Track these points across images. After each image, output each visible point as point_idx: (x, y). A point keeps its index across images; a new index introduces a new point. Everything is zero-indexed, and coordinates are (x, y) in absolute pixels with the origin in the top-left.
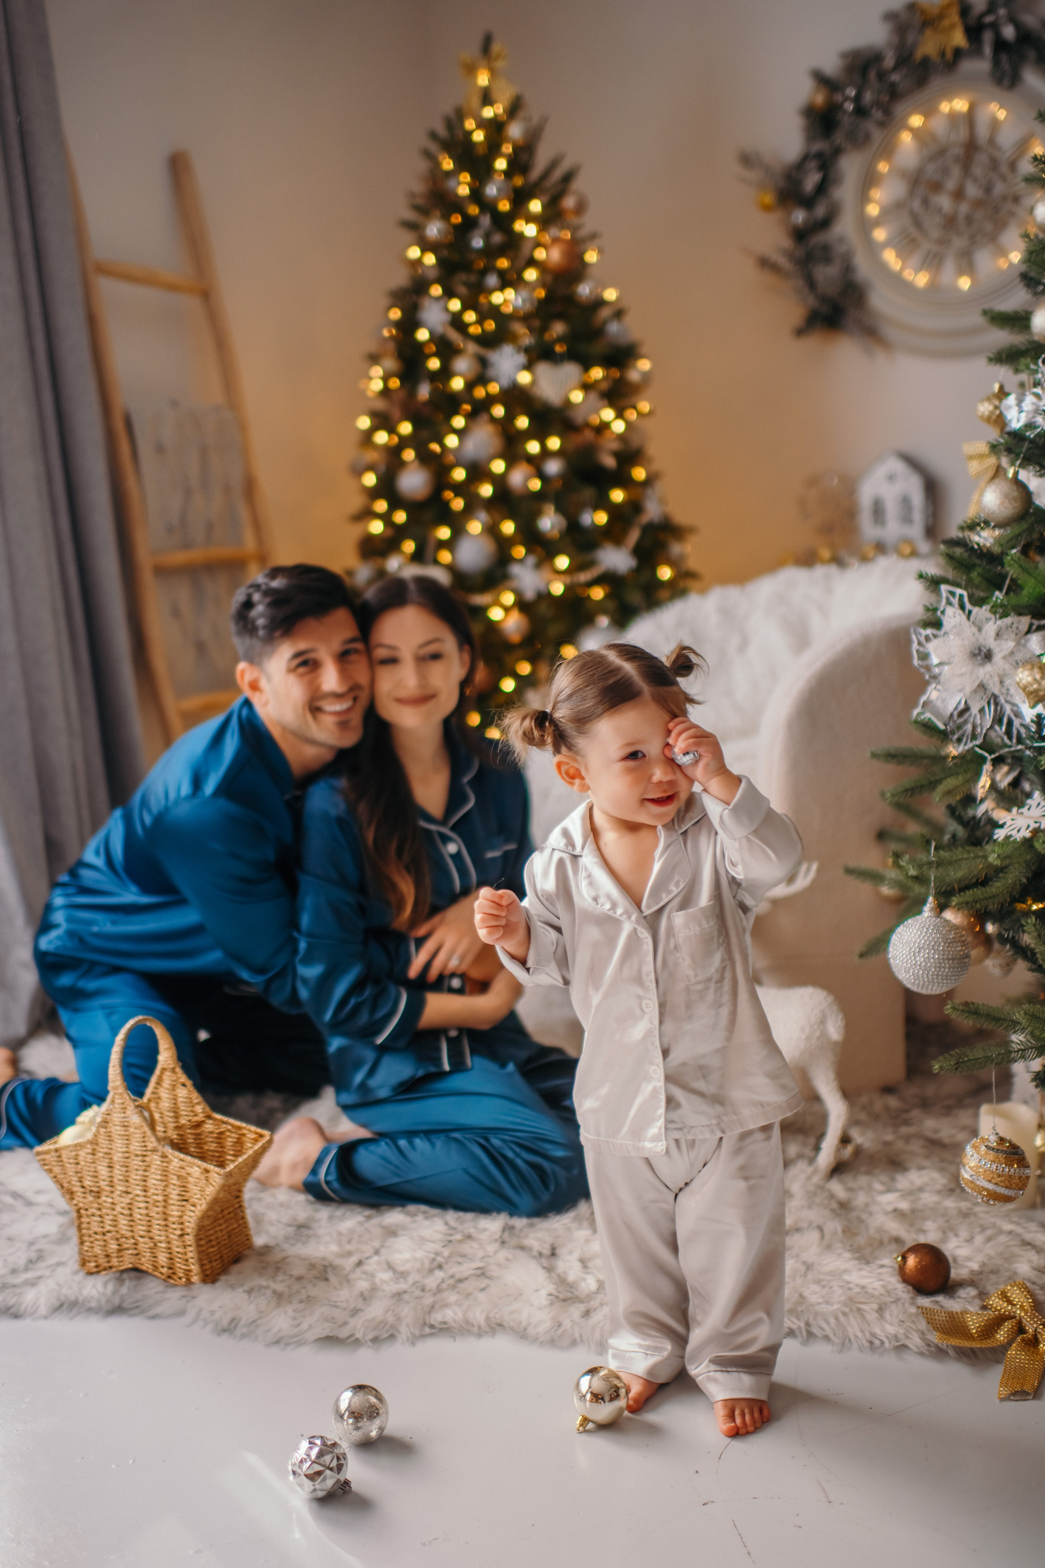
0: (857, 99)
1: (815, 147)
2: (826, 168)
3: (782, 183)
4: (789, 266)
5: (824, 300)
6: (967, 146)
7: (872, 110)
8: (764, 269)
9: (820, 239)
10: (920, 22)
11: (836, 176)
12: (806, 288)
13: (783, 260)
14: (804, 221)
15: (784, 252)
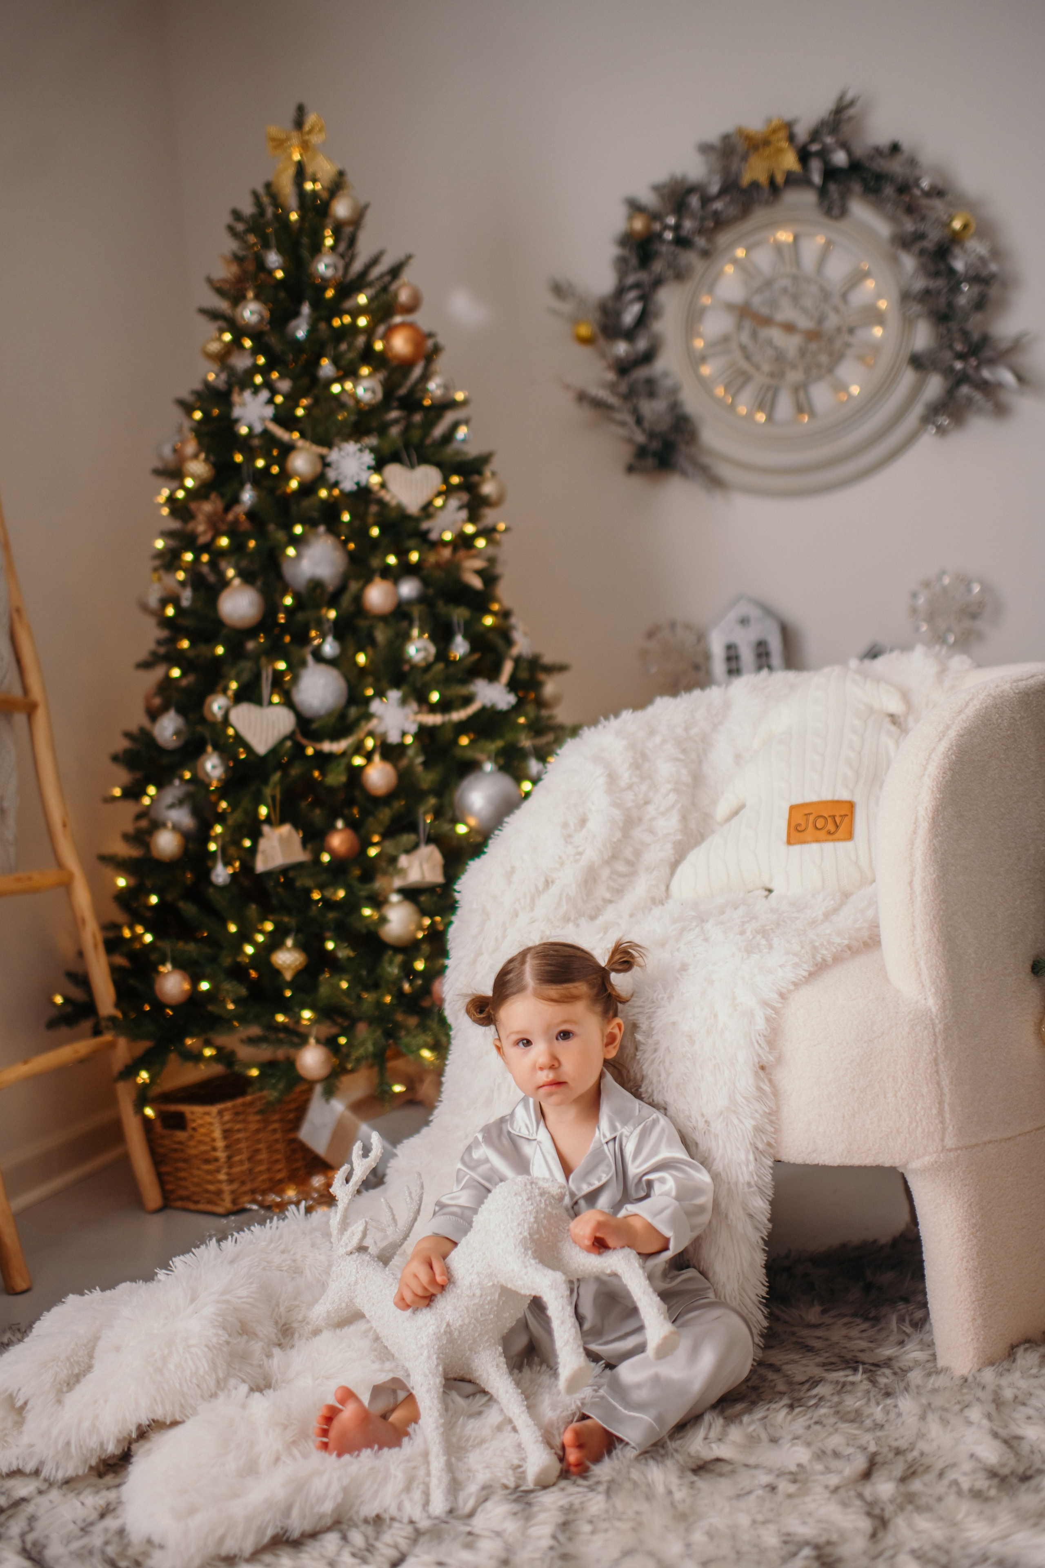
0: (677, 228)
1: (631, 279)
2: (646, 298)
3: (597, 315)
4: (612, 400)
5: (652, 435)
6: (794, 277)
7: (695, 239)
8: (583, 405)
9: (642, 372)
10: (745, 148)
11: (655, 308)
12: (631, 422)
13: (604, 394)
14: (627, 354)
15: (605, 385)
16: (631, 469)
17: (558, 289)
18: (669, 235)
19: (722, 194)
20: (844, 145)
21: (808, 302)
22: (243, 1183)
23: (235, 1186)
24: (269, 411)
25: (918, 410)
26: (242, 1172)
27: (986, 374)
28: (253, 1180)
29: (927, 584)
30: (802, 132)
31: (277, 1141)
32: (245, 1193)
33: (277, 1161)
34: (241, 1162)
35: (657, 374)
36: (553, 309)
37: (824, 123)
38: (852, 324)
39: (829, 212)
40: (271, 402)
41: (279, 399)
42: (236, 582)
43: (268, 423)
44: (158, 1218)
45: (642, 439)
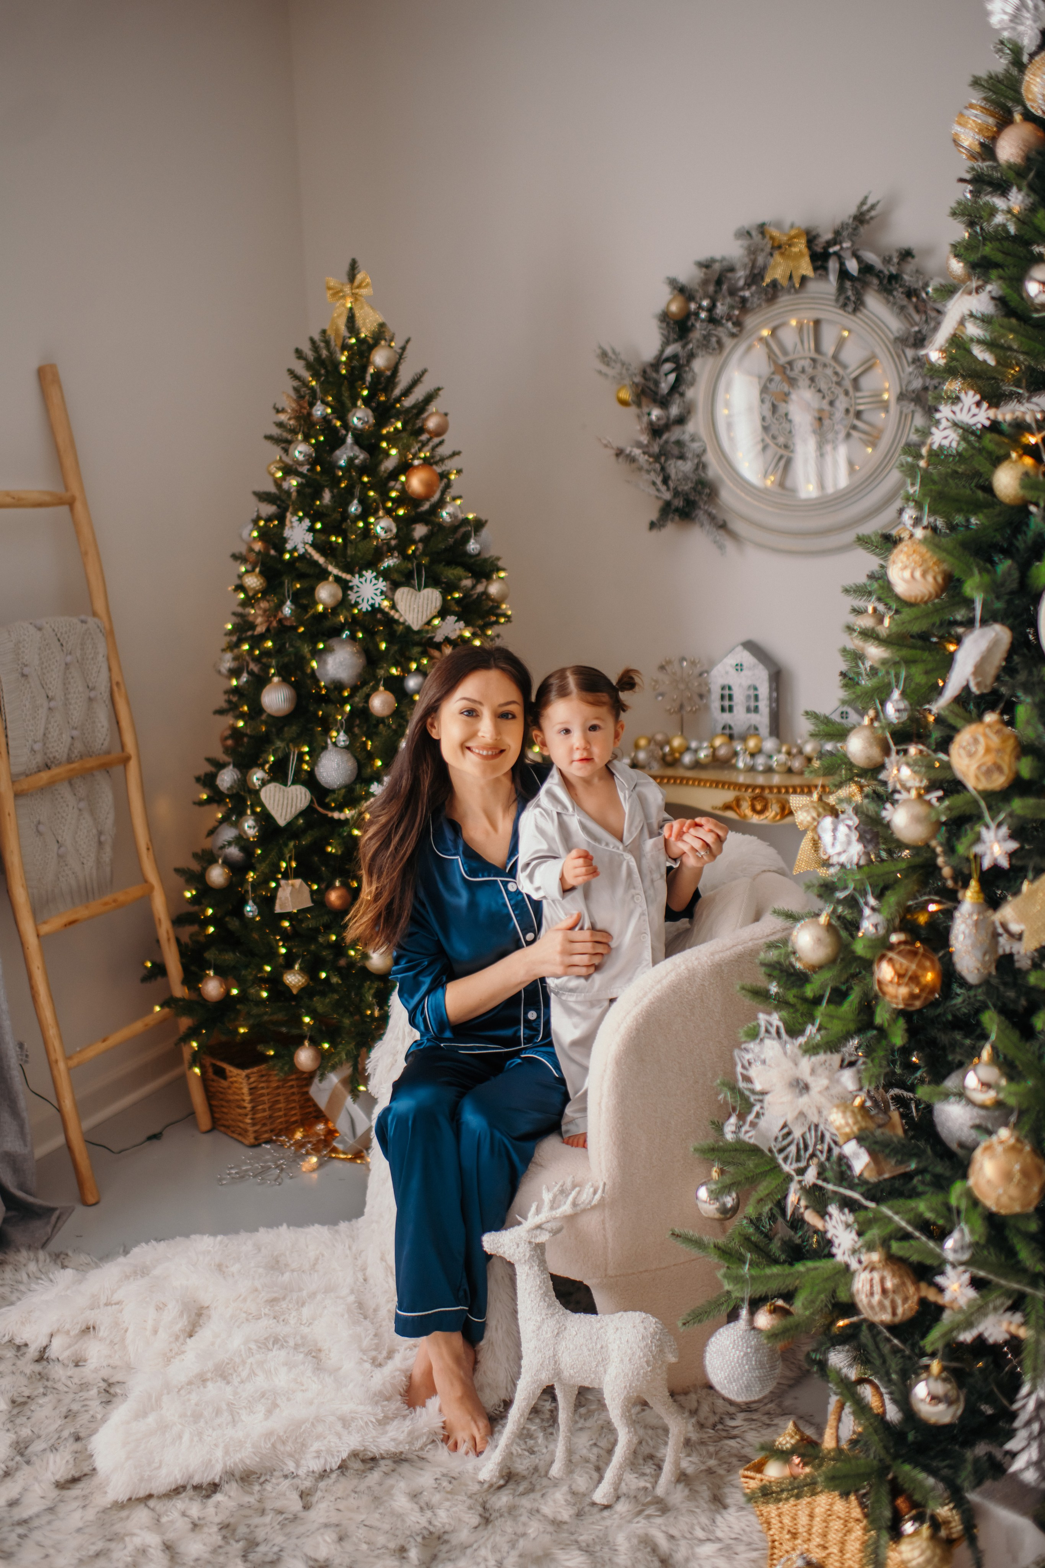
0: (711, 309)
1: (670, 351)
2: (681, 370)
3: (637, 379)
5: (676, 494)
6: (814, 360)
7: (724, 321)
8: (621, 459)
9: (675, 434)
10: (769, 246)
11: (688, 377)
12: (659, 481)
13: (637, 452)
14: (658, 419)
15: (639, 445)
16: (652, 525)
17: (604, 355)
18: (703, 315)
19: (748, 285)
22: (264, 1125)
23: (256, 1128)
24: (309, 537)
26: (265, 1118)
28: (272, 1123)
30: (822, 237)
31: (293, 1094)
32: (266, 1132)
33: (292, 1108)
34: (264, 1110)
35: (686, 437)
36: (600, 372)
37: (844, 226)
38: (861, 408)
39: (844, 306)
40: (311, 529)
41: (319, 526)
42: (276, 679)
43: (307, 547)
44: (208, 1138)
45: (667, 496)
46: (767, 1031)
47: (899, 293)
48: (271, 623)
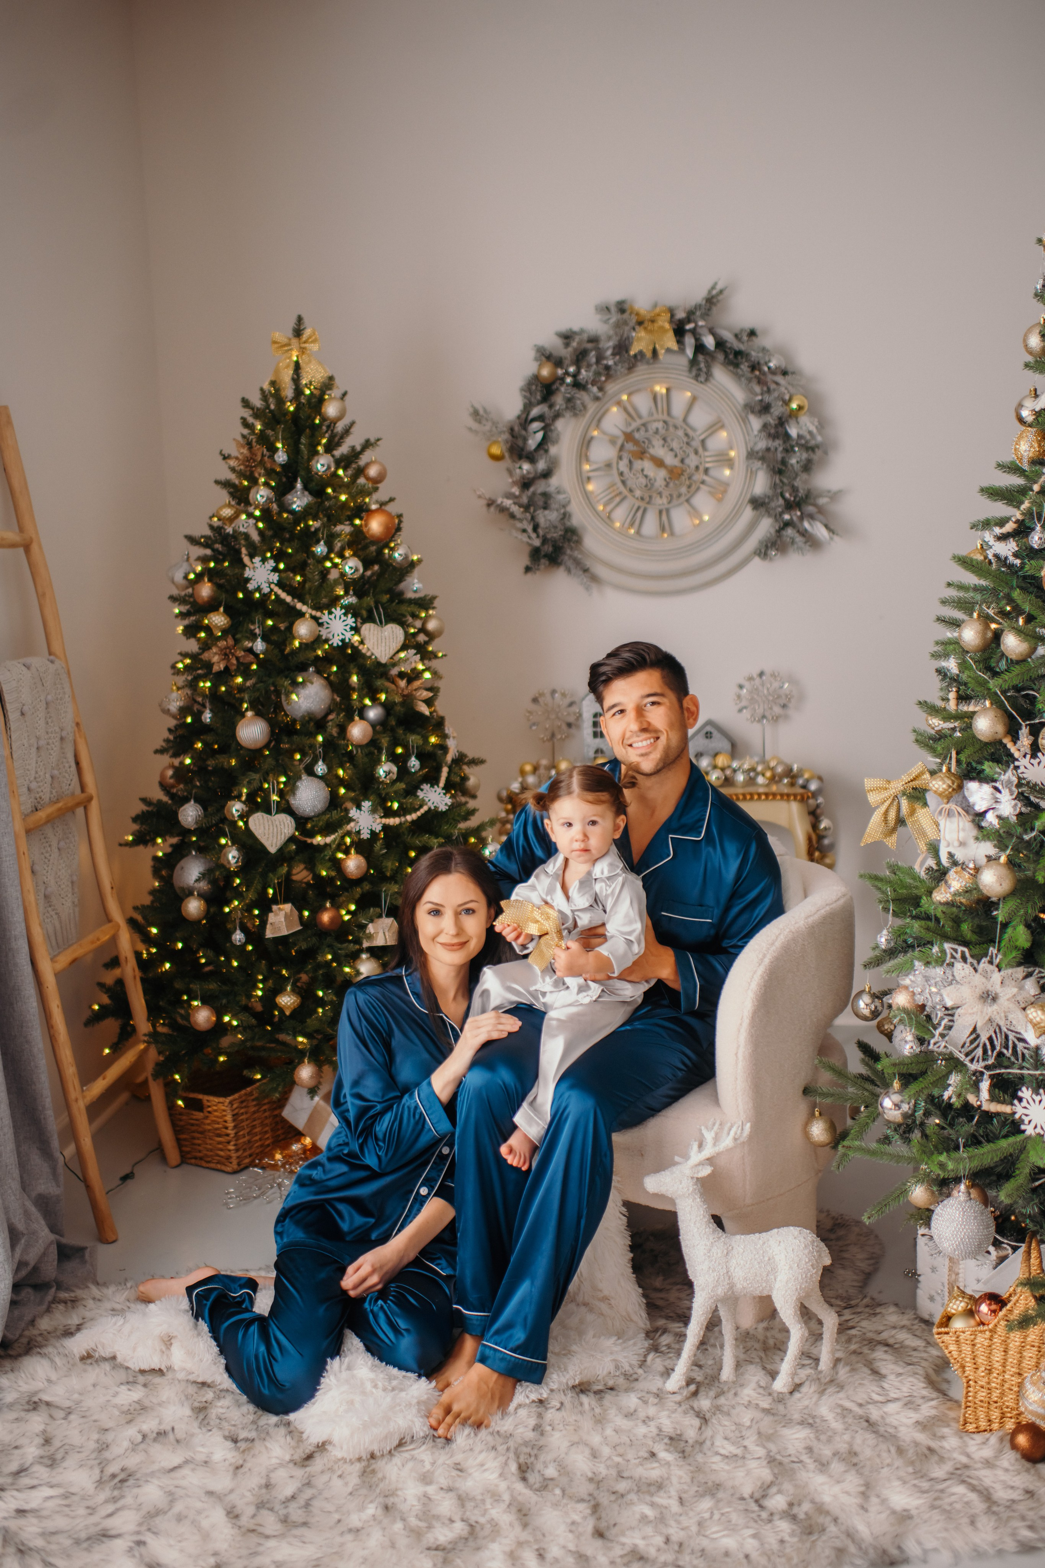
0: (575, 376)
1: (535, 412)
2: (547, 429)
3: (506, 436)
4: (515, 509)
5: (545, 541)
6: (665, 422)
7: (590, 386)
8: (492, 509)
9: (540, 487)
10: (634, 321)
11: (553, 435)
12: (530, 529)
13: (508, 503)
14: (528, 472)
15: (509, 496)
16: (528, 569)
17: (476, 414)
18: (569, 380)
19: (614, 354)
20: (712, 332)
21: (675, 445)
22: (246, 1149)
24: (275, 577)
25: (752, 542)
26: (244, 1142)
27: (806, 525)
28: (250, 1148)
29: (751, 679)
30: (681, 315)
31: (267, 1118)
32: (245, 1157)
33: (267, 1132)
34: (244, 1135)
35: (552, 489)
36: (470, 429)
37: (698, 307)
38: (708, 465)
39: (696, 377)
40: (275, 569)
41: (282, 566)
42: (249, 714)
43: (273, 586)
44: (176, 1172)
45: (537, 543)
46: (953, 957)
47: (745, 367)
48: (229, 660)
